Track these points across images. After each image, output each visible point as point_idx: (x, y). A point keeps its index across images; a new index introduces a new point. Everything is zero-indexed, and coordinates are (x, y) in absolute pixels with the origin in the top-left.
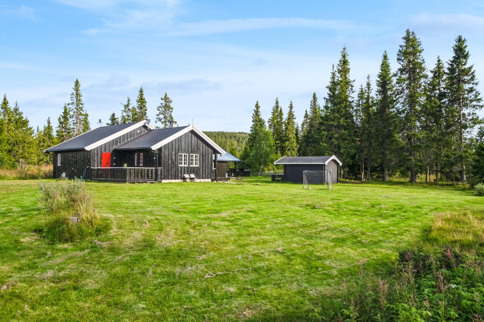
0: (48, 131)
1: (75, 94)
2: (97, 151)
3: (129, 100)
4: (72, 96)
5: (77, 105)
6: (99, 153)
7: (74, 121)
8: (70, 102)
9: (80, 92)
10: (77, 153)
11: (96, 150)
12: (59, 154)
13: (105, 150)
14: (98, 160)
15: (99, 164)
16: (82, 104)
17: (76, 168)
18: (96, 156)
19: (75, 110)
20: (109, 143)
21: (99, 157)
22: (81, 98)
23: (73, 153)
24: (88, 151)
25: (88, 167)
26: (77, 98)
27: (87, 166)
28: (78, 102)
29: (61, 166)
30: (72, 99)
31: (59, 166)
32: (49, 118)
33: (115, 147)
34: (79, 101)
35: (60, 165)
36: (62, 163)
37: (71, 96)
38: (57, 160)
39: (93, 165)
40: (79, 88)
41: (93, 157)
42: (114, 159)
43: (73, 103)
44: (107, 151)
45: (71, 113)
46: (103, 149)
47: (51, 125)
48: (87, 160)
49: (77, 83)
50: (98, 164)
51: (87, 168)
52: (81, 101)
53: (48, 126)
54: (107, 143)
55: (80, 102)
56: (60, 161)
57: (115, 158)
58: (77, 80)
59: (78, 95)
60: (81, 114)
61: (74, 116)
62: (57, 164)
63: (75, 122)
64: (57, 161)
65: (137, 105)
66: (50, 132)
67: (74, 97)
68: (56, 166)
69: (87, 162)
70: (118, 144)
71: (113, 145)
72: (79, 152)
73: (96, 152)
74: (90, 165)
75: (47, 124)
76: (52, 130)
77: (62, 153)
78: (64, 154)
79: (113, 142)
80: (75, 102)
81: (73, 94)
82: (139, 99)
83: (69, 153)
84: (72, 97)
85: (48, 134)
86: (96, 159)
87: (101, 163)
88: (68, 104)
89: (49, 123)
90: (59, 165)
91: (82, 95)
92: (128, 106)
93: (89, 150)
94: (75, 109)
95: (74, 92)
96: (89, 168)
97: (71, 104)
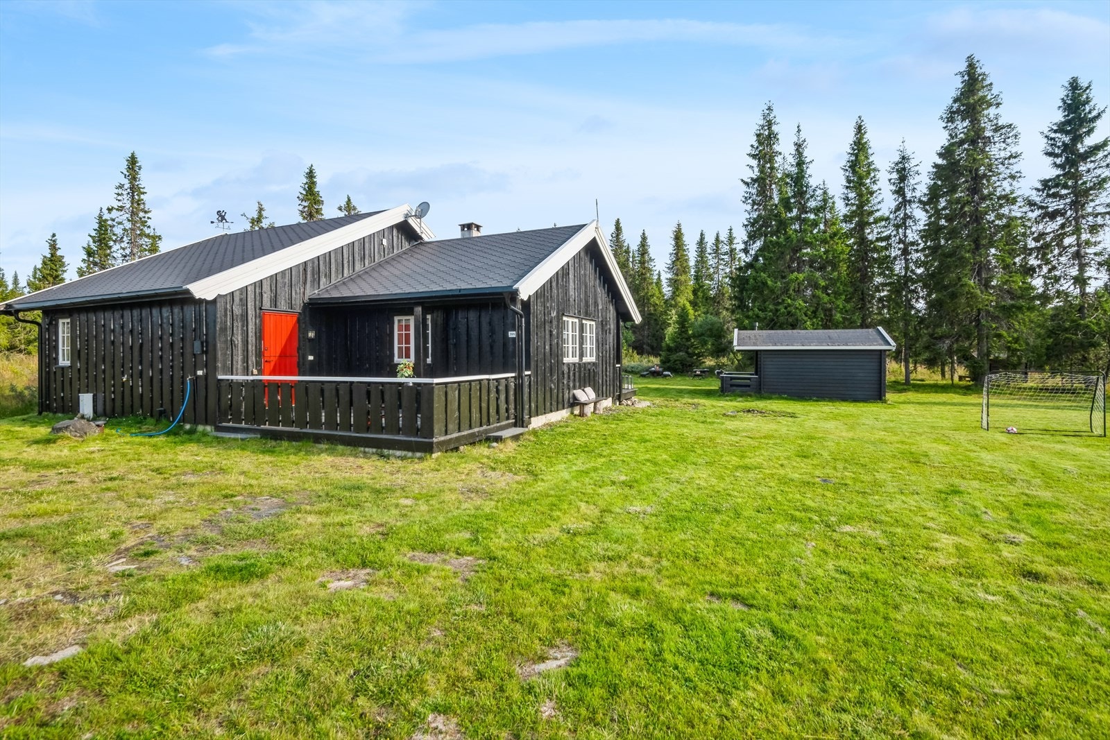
0: (52, 269)
1: (127, 186)
2: (244, 302)
3: (261, 210)
4: (120, 191)
5: (133, 214)
6: (251, 313)
7: (124, 249)
8: (116, 204)
9: (140, 182)
10: (145, 312)
11: (237, 299)
12: (61, 321)
13: (275, 301)
14: (246, 343)
15: (252, 359)
16: (146, 212)
17: (141, 373)
18: (238, 324)
19: (128, 225)
20: (288, 275)
21: (251, 327)
22: (142, 196)
23: (127, 313)
24: (201, 301)
25: (200, 373)
26: (133, 196)
27: (195, 369)
28: (135, 205)
29: (71, 367)
30: (119, 198)
31: (63, 368)
32: (54, 235)
33: (311, 292)
34: (138, 204)
35: (67, 363)
36: (76, 354)
37: (117, 191)
38: (57, 341)
39: (224, 365)
40: (137, 174)
41: (224, 329)
42: (311, 340)
43: (121, 209)
44: (283, 305)
45: (118, 230)
46: (265, 296)
47: (59, 253)
48: (197, 344)
49: (133, 161)
50: (246, 359)
51: (198, 377)
52: (144, 203)
53: (52, 255)
54: (283, 272)
55: (142, 206)
56: (67, 348)
57: (311, 335)
58: (133, 154)
59: (135, 189)
60: (142, 235)
61: (125, 239)
62: (56, 359)
63: (128, 251)
64: (56, 348)
65: (301, 208)
66: (56, 271)
67: (125, 193)
68: (48, 365)
69: (197, 350)
70: (323, 280)
71: (305, 283)
72: (155, 312)
73: (237, 310)
74: (211, 366)
75: (49, 251)
76: (63, 265)
77: (76, 316)
78: (83, 317)
79: (305, 270)
80: (128, 205)
81: (121, 186)
82: (304, 193)
83: (108, 315)
84: (118, 194)
85: (51, 276)
86: (238, 339)
87: (259, 354)
88: (110, 210)
89: (53, 247)
90: (64, 362)
91: (145, 191)
92: (259, 220)
93: (210, 297)
94: (129, 220)
95: (126, 183)
96: (206, 376)
97: (117, 210)
